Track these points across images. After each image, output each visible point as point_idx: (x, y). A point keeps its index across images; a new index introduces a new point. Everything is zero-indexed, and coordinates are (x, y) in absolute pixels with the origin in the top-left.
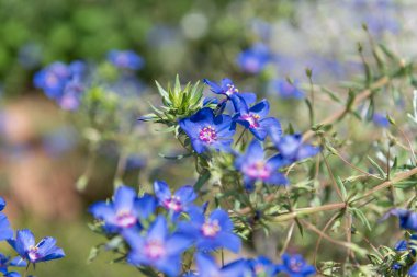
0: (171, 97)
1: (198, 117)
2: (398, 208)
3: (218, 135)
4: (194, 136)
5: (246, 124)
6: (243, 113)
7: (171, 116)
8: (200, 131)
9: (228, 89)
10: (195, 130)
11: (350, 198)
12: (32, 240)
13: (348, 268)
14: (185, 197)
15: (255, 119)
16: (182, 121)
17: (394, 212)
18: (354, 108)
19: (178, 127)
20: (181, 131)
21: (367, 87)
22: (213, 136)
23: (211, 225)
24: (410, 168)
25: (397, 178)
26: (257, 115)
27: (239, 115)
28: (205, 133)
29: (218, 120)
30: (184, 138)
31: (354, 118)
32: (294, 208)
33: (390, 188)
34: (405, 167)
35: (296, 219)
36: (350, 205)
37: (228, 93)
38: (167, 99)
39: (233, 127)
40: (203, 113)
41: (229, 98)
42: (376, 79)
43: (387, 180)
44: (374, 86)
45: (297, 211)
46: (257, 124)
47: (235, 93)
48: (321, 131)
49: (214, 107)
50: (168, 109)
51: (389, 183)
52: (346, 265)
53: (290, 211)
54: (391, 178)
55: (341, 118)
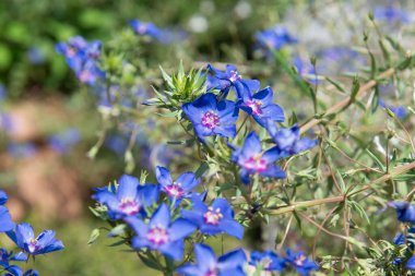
0: (174, 83)
1: (201, 102)
2: (396, 201)
3: (221, 120)
4: (197, 121)
5: (249, 110)
6: (246, 99)
7: (174, 101)
8: (203, 116)
9: (231, 75)
10: (198, 114)
11: (348, 191)
12: (31, 234)
13: (346, 261)
14: (186, 183)
15: (258, 106)
16: (185, 105)
17: (392, 205)
18: (358, 98)
19: (181, 111)
20: (184, 115)
21: (372, 78)
22: (216, 121)
23: (214, 212)
24: (410, 161)
25: (396, 171)
26: (260, 102)
27: (242, 101)
28: (208, 118)
29: (221, 105)
30: (187, 123)
31: (358, 108)
32: (292, 202)
33: (389, 181)
34: (405, 160)
35: (294, 212)
36: (349, 198)
37: (232, 79)
38: (170, 83)
39: (236, 114)
40: (206, 98)
41: (232, 84)
42: (381, 70)
43: (387, 173)
44: (379, 77)
45: (296, 205)
46: (260, 110)
47: (239, 79)
48: (324, 120)
49: (217, 92)
50: (171, 94)
51: (388, 176)
52: (344, 258)
53: (289, 205)
54: (390, 171)
55: (345, 108)
